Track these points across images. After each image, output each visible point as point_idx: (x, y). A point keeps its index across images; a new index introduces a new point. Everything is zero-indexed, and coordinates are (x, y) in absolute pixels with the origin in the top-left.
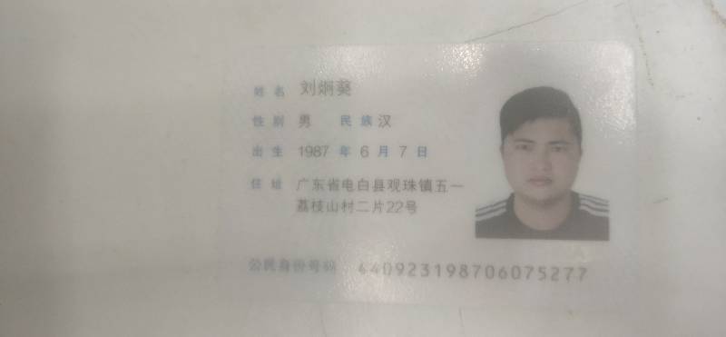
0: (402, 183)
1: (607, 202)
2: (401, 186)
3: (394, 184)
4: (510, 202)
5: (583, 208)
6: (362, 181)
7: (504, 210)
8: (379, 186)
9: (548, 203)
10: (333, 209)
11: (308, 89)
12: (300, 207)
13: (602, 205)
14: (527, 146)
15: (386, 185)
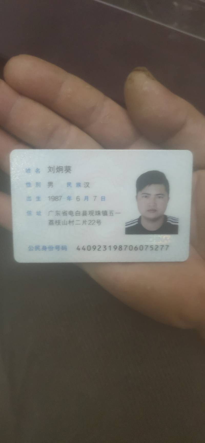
0: (95, 212)
1: (178, 219)
2: (95, 214)
3: (91, 213)
4: (139, 219)
5: (168, 221)
6: (77, 211)
7: (137, 223)
8: (85, 214)
9: (154, 220)
10: (65, 223)
11: (51, 170)
12: (50, 223)
13: (176, 220)
14: (147, 196)
15: (88, 213)
